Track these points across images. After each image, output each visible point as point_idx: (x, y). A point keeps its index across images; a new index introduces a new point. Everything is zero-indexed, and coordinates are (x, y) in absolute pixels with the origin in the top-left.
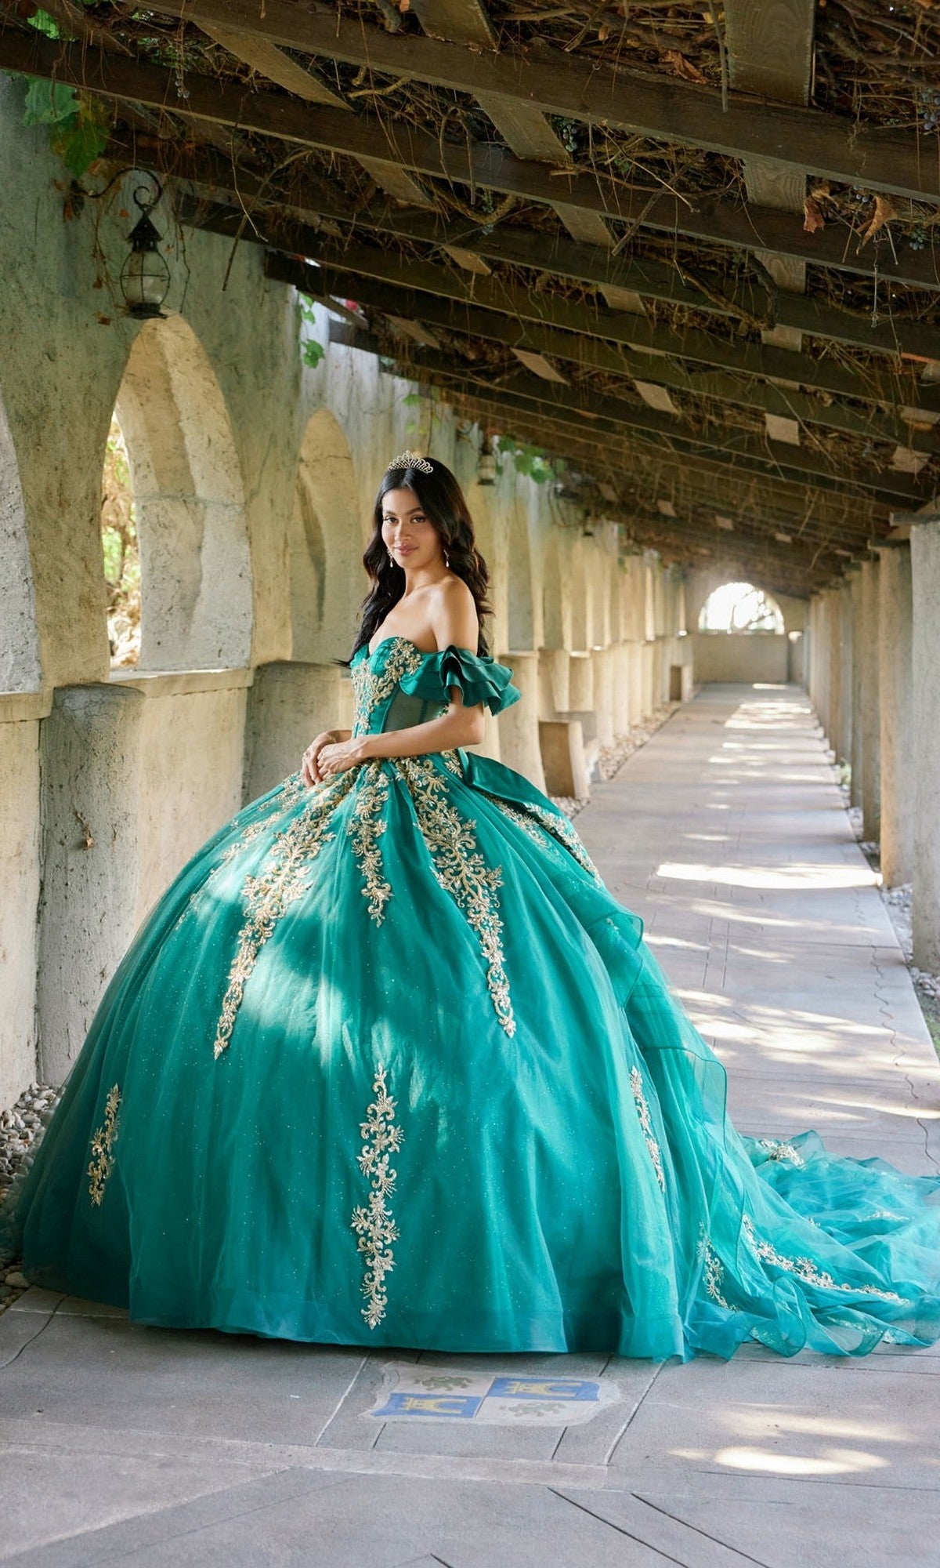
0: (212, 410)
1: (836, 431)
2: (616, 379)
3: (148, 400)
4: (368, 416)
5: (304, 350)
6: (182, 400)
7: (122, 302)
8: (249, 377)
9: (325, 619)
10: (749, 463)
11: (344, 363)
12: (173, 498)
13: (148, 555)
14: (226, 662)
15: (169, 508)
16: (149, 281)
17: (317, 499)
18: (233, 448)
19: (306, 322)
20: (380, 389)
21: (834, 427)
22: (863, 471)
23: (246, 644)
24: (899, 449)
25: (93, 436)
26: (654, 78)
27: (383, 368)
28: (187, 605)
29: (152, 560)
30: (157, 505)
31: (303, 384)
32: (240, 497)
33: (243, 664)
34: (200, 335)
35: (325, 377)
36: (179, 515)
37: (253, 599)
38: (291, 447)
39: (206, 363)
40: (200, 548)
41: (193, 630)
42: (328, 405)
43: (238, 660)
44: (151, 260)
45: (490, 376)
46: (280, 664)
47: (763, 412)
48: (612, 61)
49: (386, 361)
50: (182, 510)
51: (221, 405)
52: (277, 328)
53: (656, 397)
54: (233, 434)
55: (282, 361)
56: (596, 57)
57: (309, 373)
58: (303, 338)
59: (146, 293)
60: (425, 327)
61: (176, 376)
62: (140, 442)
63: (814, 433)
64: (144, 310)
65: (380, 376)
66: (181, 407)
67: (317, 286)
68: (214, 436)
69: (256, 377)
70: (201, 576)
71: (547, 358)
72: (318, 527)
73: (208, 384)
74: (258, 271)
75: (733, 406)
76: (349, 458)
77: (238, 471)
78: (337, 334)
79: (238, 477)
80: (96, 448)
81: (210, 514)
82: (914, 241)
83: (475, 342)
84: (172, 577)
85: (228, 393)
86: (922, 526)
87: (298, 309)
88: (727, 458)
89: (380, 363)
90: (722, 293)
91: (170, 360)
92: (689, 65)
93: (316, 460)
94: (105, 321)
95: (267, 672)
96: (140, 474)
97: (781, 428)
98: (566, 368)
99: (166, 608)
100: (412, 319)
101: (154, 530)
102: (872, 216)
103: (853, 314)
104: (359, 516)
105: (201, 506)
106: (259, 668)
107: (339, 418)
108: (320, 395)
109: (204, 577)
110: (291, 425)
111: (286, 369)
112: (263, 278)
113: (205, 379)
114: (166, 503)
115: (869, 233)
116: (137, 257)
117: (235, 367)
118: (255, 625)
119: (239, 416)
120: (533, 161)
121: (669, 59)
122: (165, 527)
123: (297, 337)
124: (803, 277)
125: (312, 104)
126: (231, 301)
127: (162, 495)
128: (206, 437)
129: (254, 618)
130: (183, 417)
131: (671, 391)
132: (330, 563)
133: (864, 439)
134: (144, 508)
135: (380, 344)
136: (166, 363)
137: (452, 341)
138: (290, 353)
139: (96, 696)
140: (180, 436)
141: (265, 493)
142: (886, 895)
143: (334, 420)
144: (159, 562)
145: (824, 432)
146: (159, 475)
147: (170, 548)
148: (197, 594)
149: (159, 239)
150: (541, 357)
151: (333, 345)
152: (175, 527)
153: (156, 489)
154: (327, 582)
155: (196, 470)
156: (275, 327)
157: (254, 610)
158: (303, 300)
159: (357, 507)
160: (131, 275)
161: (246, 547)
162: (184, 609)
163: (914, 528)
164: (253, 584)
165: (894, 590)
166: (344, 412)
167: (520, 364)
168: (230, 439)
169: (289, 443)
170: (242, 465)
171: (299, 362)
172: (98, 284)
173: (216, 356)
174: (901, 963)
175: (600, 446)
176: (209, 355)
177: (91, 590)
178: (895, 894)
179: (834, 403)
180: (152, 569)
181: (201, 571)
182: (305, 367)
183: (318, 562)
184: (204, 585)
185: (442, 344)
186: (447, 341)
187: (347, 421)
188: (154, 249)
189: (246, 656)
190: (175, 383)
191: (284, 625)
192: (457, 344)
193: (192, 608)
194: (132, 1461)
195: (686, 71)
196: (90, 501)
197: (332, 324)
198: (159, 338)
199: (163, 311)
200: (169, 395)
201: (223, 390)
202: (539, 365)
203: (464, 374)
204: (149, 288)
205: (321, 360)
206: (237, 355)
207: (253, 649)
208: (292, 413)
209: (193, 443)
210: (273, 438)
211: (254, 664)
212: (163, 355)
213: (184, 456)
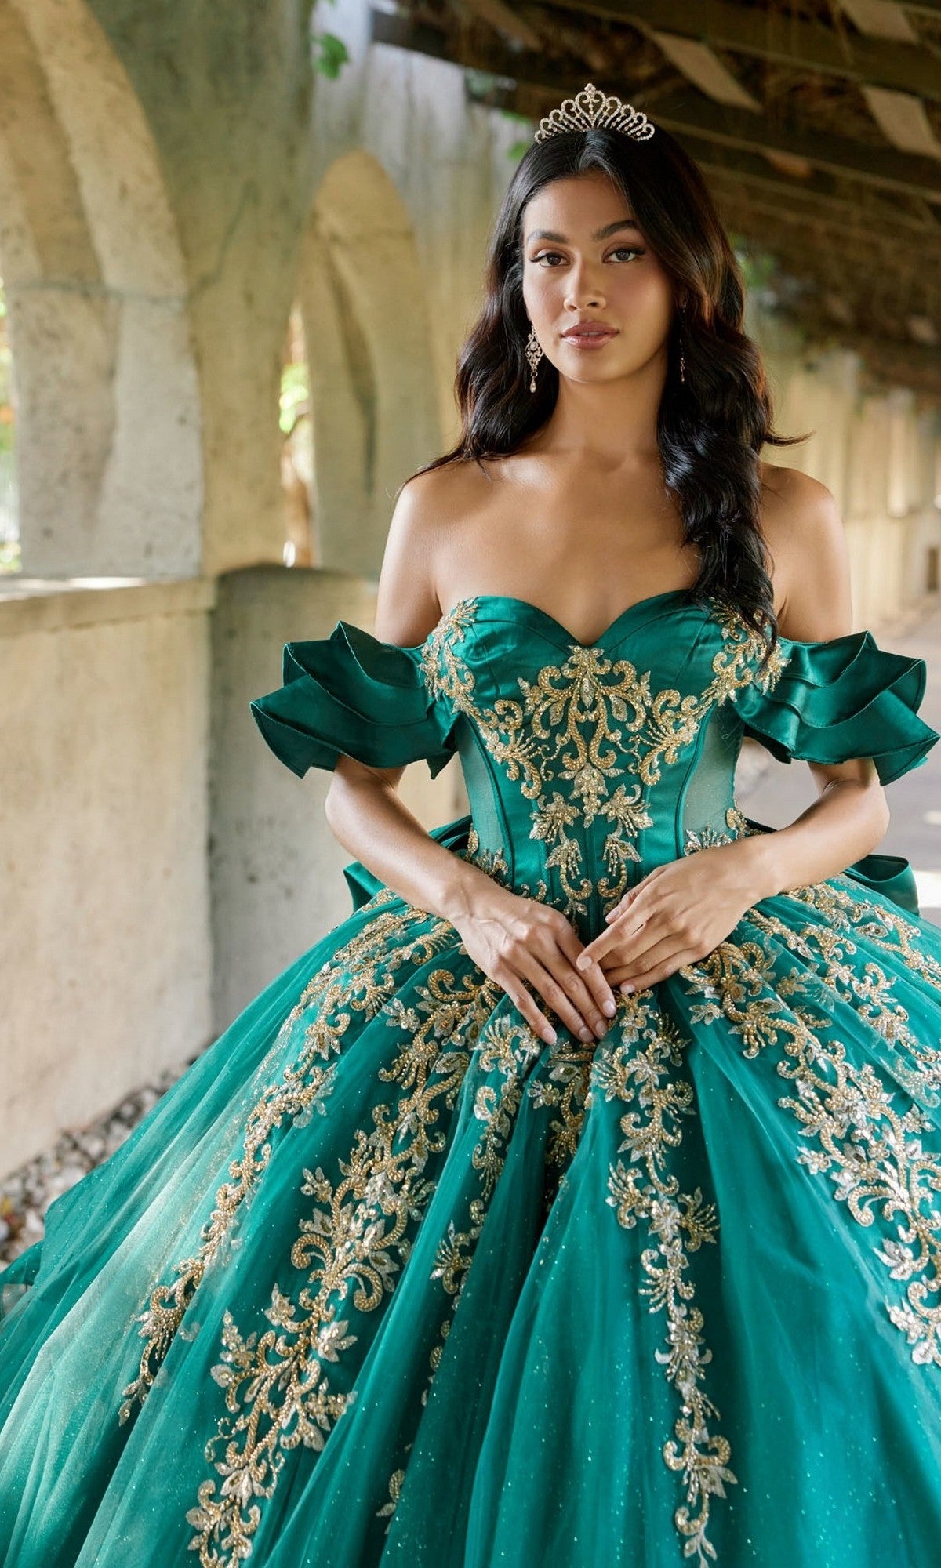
0: (123, 133)
2: (837, 89)
3: (13, 117)
4: (445, 169)
5: (318, 51)
6: (74, 118)
8: (198, 81)
11: (398, 79)
12: (66, 287)
14: (161, 567)
15: (58, 304)
17: (363, 302)
18: (163, 203)
19: (321, 6)
20: (468, 128)
23: (192, 536)
27: (474, 97)
28: (92, 470)
29: (33, 393)
30: (38, 300)
31: (318, 109)
32: (179, 286)
33: (193, 571)
35: (358, 96)
36: (77, 318)
37: (206, 463)
38: (294, 208)
40: (112, 374)
41: (104, 510)
42: (369, 146)
43: (182, 563)
46: (269, 571)
49: (479, 83)
50: (83, 310)
51: (138, 125)
52: (263, 7)
53: (904, 123)
54: (163, 177)
55: (272, 63)
57: (327, 87)
58: (316, 30)
61: (57, 73)
65: (468, 109)
66: (70, 128)
68: (131, 181)
69: (216, 83)
70: (115, 420)
71: (717, 51)
73: (112, 89)
76: (411, 236)
77: (176, 241)
79: (177, 251)
81: (129, 312)
84: (67, 423)
85: (153, 106)
89: (468, 86)
91: (41, 44)
93: (353, 235)
95: (241, 583)
96: (10, 247)
98: (749, 72)
99: (56, 475)
101: (38, 344)
105: (113, 301)
106: (225, 577)
107: (391, 170)
108: (352, 128)
109: (123, 420)
110: (292, 171)
111: (280, 80)
113: (106, 77)
114: (54, 296)
117: (167, 61)
118: (206, 506)
119: (179, 148)
122: (53, 336)
123: (305, 24)
127: (46, 283)
128: (116, 182)
129: (207, 492)
130: (76, 145)
132: (386, 400)
134: (17, 303)
135: (458, 46)
136: (33, 48)
138: (290, 51)
140: (72, 181)
141: (233, 280)
143: (382, 172)
144: (46, 397)
146: (42, 246)
147: (64, 372)
148: (107, 452)
151: (376, 46)
152: (70, 336)
153: (37, 272)
154: (380, 431)
155: (103, 238)
156: (258, 4)
157: (207, 479)
161: (190, 374)
162: (87, 478)
164: (204, 435)
166: (400, 158)
168: (157, 185)
169: (284, 203)
170: (183, 231)
171: (308, 67)
173: (126, 38)
176: (110, 36)
181: (114, 412)
182: (319, 77)
184: (121, 437)
185: (542, 37)
186: (550, 31)
187: (406, 175)
189: (195, 556)
190: (55, 85)
192: (569, 39)
193: (100, 475)
197: (376, 17)
200: (47, 107)
201: (143, 100)
202: (703, 67)
205: (346, 70)
206: (175, 41)
207: (206, 546)
208: (292, 151)
209: (95, 192)
210: (251, 192)
211: (215, 567)
212: (24, 32)
213: (80, 214)
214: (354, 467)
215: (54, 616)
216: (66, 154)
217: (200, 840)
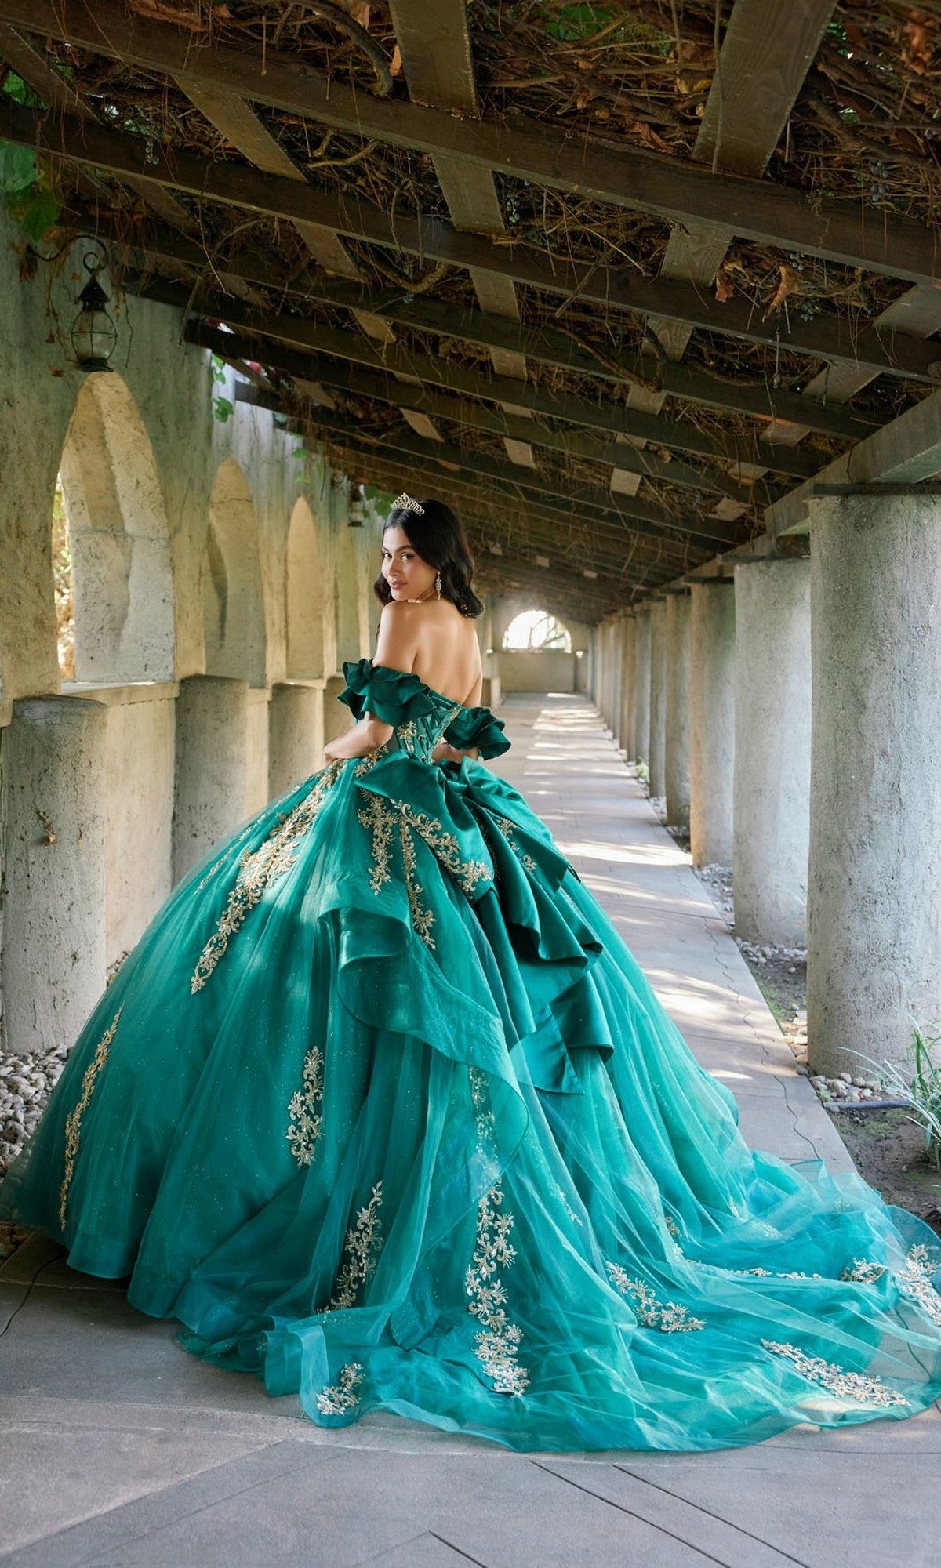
0: (141, 456)
1: (671, 484)
2: (487, 437)
3: (84, 446)
4: (265, 465)
5: (215, 406)
6: (115, 447)
7: (74, 357)
8: (171, 428)
9: (227, 638)
10: (587, 510)
11: (247, 418)
12: (105, 532)
13: (81, 582)
14: (152, 676)
15: (100, 541)
16: (98, 338)
17: (221, 538)
18: (158, 490)
19: (218, 383)
20: (275, 441)
21: (669, 480)
22: (688, 519)
23: (169, 660)
24: (725, 499)
25: (45, 476)
26: (622, 148)
27: (279, 425)
28: (116, 626)
29: (84, 586)
30: (89, 539)
31: (214, 437)
32: (165, 533)
33: (168, 678)
34: (132, 389)
35: (231, 430)
36: (109, 547)
37: (175, 621)
38: (205, 491)
39: (137, 414)
40: (128, 576)
41: (122, 647)
42: (234, 455)
43: (164, 674)
44: (99, 318)
45: (376, 433)
46: (197, 678)
47: (613, 467)
48: (582, 131)
49: (281, 417)
50: (113, 543)
51: (149, 452)
52: (194, 387)
53: (520, 453)
54: (159, 477)
55: (197, 415)
56: (568, 127)
57: (219, 427)
58: (215, 396)
59: (95, 349)
60: (325, 388)
61: (109, 424)
62: (75, 483)
63: (654, 486)
64: (93, 363)
65: (274, 431)
66: (113, 453)
67: (230, 350)
68: (143, 479)
69: (178, 428)
70: (129, 601)
71: (431, 417)
72: (221, 561)
73: (138, 433)
74: (178, 336)
75: (586, 461)
76: (250, 501)
77: (163, 509)
78: (242, 393)
79: (163, 515)
80: (48, 485)
81: (138, 544)
82: (805, 313)
83: (362, 401)
84: (103, 602)
85: (155, 441)
86: (745, 565)
87: (211, 370)
88: (566, 505)
89: (275, 420)
90: (614, 360)
91: (105, 411)
92: (655, 136)
93: (221, 502)
94: (58, 374)
95: (189, 684)
96: (75, 511)
97: (624, 481)
98: (444, 427)
99: (96, 628)
100: (315, 381)
101: (87, 560)
102: (777, 288)
103: (723, 380)
104: (258, 551)
105: (129, 539)
106: (182, 681)
107: (242, 467)
108: (228, 446)
109: (132, 601)
110: (205, 470)
111: (201, 422)
112: (183, 342)
113: (135, 429)
114: (97, 536)
115: (774, 304)
116: (85, 315)
117: (160, 418)
118: (176, 644)
119: (164, 462)
120: (470, 233)
121: (636, 129)
122: (97, 557)
123: (210, 395)
124: (684, 347)
125: (269, 175)
126: (158, 361)
127: (94, 530)
128: (134, 480)
129: (176, 638)
130: (115, 461)
131: (535, 447)
132: (231, 591)
133: (694, 491)
134: (78, 540)
135: (281, 403)
136: (101, 414)
137: (345, 401)
138: (204, 409)
139: (55, 707)
140: (112, 478)
141: (185, 530)
142: (697, 872)
143: (238, 468)
144: (92, 588)
145: (661, 484)
146: (92, 513)
147: (102, 576)
148: (125, 616)
149: (107, 300)
150: (425, 418)
151: (238, 402)
152: (106, 558)
153: (89, 524)
154: (228, 606)
155: (125, 508)
156: (192, 385)
157: (176, 631)
158: (216, 362)
159: (256, 543)
160: (81, 331)
161: (170, 576)
162: (113, 630)
163: (737, 568)
164: (174, 608)
165: (703, 619)
166: (246, 460)
167: (406, 423)
168: (156, 482)
169: (203, 487)
170: (166, 503)
171: (211, 416)
172: (51, 339)
173: (146, 409)
174: (726, 933)
175: (455, 494)
176: (139, 407)
177: (44, 613)
178: (705, 872)
179: (673, 459)
180: (85, 595)
181: (128, 596)
182: (216, 421)
183: (221, 590)
184: (131, 609)
185: (337, 404)
186: (341, 401)
187: (249, 469)
188: (102, 309)
189: (171, 670)
190: (108, 431)
191: (199, 644)
192: (349, 405)
193: (120, 629)
194: (132, 1436)
195: (653, 142)
196: (43, 532)
197: (237, 385)
198: (95, 392)
199: (110, 365)
200: (102, 442)
201: (151, 439)
202: (422, 424)
203: (353, 431)
204: (98, 345)
205: (230, 416)
206: (163, 408)
207: (176, 665)
208: (205, 460)
209: (123, 484)
210: (191, 482)
211: (178, 678)
212: (98, 407)
213: (114, 496)
214: (214, 627)
215: (124, 699)
216: (110, 465)
217: (171, 815)
